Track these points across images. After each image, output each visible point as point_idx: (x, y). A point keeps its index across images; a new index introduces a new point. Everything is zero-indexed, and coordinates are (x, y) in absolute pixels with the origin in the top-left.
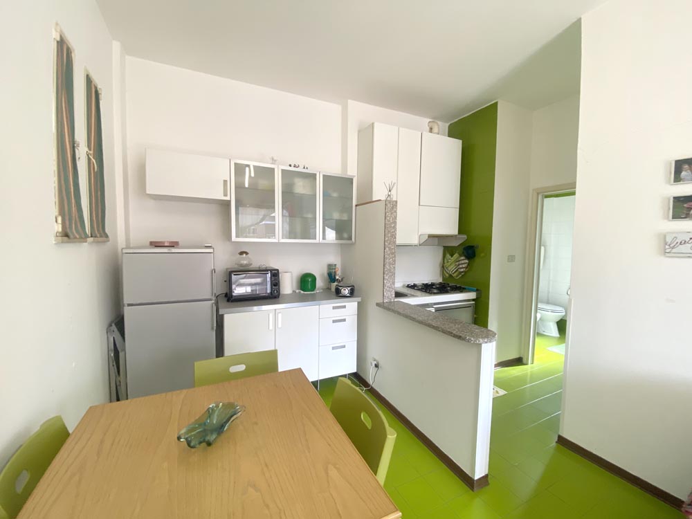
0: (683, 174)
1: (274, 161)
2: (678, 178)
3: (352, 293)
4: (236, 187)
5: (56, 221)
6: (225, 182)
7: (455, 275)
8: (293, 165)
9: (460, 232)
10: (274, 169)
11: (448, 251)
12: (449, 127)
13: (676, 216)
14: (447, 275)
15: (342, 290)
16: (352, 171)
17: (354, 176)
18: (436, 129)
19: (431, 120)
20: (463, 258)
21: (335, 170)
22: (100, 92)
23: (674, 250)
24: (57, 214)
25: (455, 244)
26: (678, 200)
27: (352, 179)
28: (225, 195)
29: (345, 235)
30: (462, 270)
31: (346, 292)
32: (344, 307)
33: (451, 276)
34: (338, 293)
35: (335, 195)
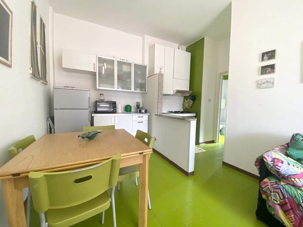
0: (265, 57)
1: (114, 57)
2: (263, 60)
3: (146, 112)
4: (98, 67)
5: (30, 69)
6: (94, 64)
7: (188, 107)
8: (122, 59)
9: (190, 90)
10: (114, 60)
11: (186, 98)
12: (186, 48)
13: (262, 74)
14: (185, 108)
15: (142, 111)
16: (146, 63)
17: (147, 65)
18: (180, 48)
19: (178, 45)
20: (191, 100)
21: (140, 62)
22: (45, 25)
23: (261, 86)
24: (30, 66)
25: (188, 95)
26: (263, 67)
27: (146, 67)
28: (94, 70)
29: (143, 89)
30: (190, 105)
31: (143, 111)
32: (143, 117)
33: (186, 108)
34: (140, 112)
35: (139, 72)
